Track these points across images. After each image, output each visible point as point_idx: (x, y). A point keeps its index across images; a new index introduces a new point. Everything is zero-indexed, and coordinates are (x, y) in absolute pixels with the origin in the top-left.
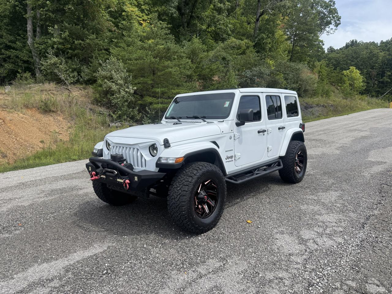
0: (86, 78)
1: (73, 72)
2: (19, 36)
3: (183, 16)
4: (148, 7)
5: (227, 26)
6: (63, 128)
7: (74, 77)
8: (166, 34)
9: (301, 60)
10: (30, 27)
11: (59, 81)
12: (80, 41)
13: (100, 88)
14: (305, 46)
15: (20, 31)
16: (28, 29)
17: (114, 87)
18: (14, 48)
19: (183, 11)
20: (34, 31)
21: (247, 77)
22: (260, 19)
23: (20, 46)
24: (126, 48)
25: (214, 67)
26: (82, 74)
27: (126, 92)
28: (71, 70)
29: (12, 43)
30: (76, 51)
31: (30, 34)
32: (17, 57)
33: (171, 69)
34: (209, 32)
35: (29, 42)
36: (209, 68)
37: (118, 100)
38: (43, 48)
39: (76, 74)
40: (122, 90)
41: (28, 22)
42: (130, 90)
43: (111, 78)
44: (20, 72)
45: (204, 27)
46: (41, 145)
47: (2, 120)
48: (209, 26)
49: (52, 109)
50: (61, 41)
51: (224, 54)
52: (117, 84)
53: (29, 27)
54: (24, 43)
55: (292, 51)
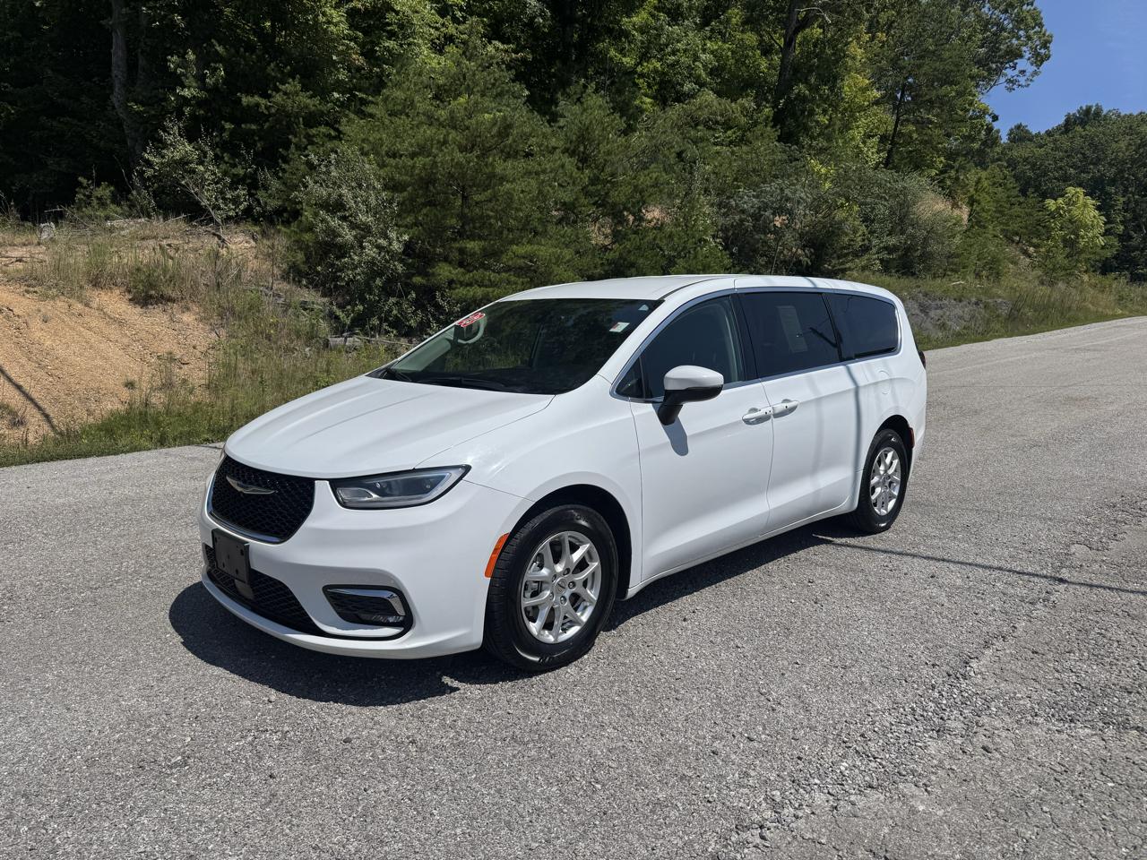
0: (274, 204)
1: (233, 186)
5: (696, 58)
6: (194, 348)
7: (236, 201)
8: (503, 81)
9: (918, 164)
10: (120, 53)
11: (194, 212)
12: (257, 98)
13: (307, 237)
14: (931, 122)
16: (114, 60)
17: (348, 235)
18: (73, 114)
19: (568, 12)
20: (132, 66)
21: (743, 211)
22: (799, 38)
23: (92, 108)
24: (387, 120)
25: (644, 180)
26: (261, 194)
27: (379, 247)
28: (228, 180)
29: (69, 98)
30: (244, 127)
31: (118, 72)
32: (83, 139)
33: (510, 186)
34: (642, 75)
35: (115, 99)
36: (629, 184)
37: (357, 272)
38: (154, 115)
39: (241, 192)
40: (370, 242)
41: (114, 41)
42: (391, 244)
43: (337, 207)
44: (85, 185)
45: (628, 61)
46: (126, 395)
47: (21, 321)
48: (644, 57)
49: (169, 292)
50: (203, 94)
52: (353, 226)
53: (118, 54)
54: (102, 99)
55: (893, 138)
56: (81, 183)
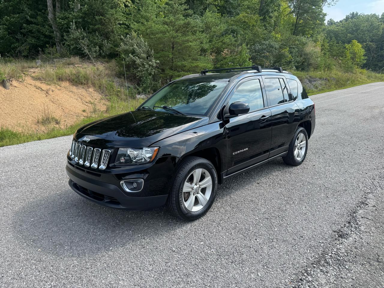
0: (108, 52)
1: (95, 47)
2: (40, 11)
6: (96, 99)
7: (96, 52)
8: (185, 10)
9: (304, 33)
11: (83, 56)
12: (101, 17)
14: (308, 19)
15: (40, 6)
16: (48, 4)
17: (138, 61)
18: (35, 23)
20: (54, 6)
23: (41, 21)
24: (146, 23)
26: (104, 49)
27: (150, 65)
28: (93, 45)
29: (33, 18)
30: (97, 27)
31: (50, 8)
32: (39, 32)
33: (191, 44)
35: (50, 16)
36: (221, 42)
37: (143, 73)
38: (66, 23)
40: (146, 63)
42: (153, 64)
43: (133, 52)
46: (84, 114)
47: (45, 92)
49: (84, 81)
51: (235, 27)
52: (140, 58)
53: (49, 2)
54: (44, 18)
55: (296, 25)
56: (47, 47)
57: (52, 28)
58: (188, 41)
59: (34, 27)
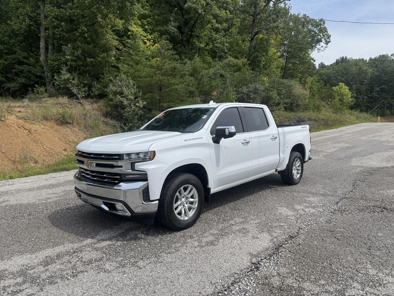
0: (97, 93)
1: (84, 87)
2: (33, 52)
3: (183, 35)
4: (151, 27)
5: (224, 45)
6: (80, 138)
7: (85, 92)
8: (172, 54)
9: (292, 77)
10: (43, 44)
11: (71, 95)
12: (92, 59)
13: (111, 103)
14: (296, 63)
15: (33, 48)
16: (41, 46)
17: (126, 102)
18: (27, 64)
19: (183, 30)
20: (47, 48)
21: (243, 93)
22: (255, 38)
23: (33, 62)
24: (135, 66)
25: (214, 83)
26: (93, 89)
27: (137, 106)
28: (82, 85)
29: (25, 59)
30: (87, 68)
31: (42, 51)
32: (30, 72)
33: (177, 87)
34: (206, 50)
35: (42, 58)
36: (209, 85)
37: (129, 114)
38: (57, 64)
39: (87, 88)
40: (133, 104)
41: (41, 40)
42: (140, 105)
43: (121, 93)
44: (37, 87)
45: (202, 45)
46: (65, 153)
47: (28, 131)
48: (207, 44)
49: (69, 121)
50: (74, 58)
51: (222, 72)
52: (127, 99)
53: (42, 44)
54: (36, 59)
55: (285, 68)
56: (36, 87)
57: (44, 69)
58: (174, 84)
59: (26, 68)
